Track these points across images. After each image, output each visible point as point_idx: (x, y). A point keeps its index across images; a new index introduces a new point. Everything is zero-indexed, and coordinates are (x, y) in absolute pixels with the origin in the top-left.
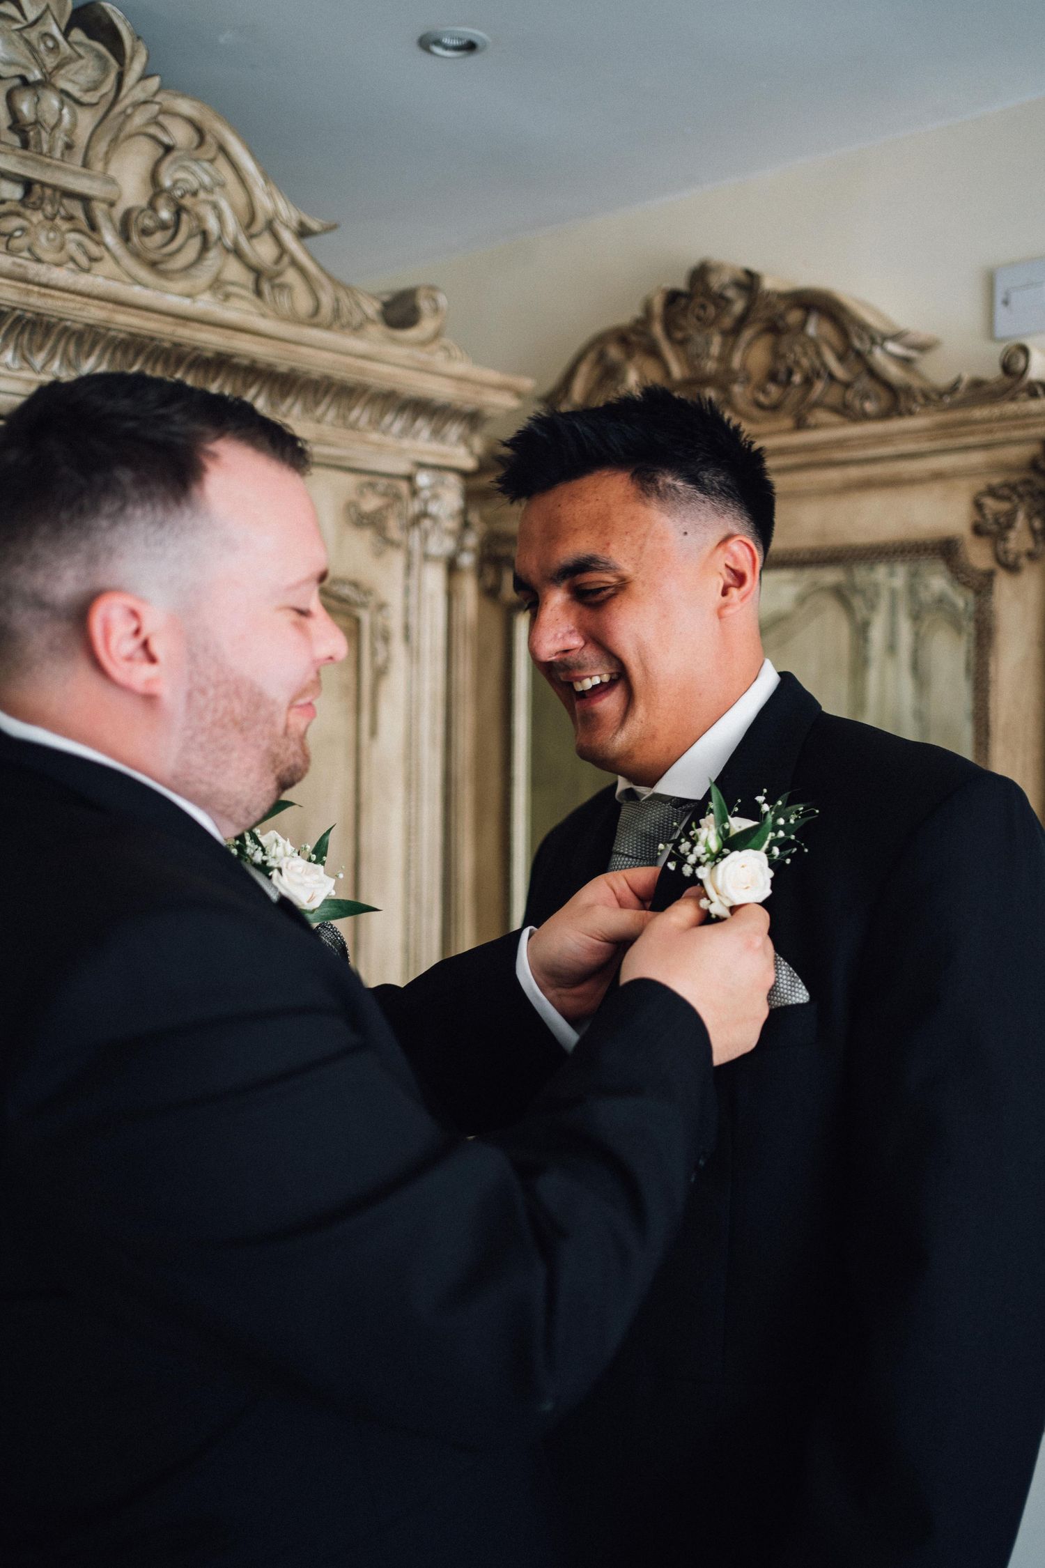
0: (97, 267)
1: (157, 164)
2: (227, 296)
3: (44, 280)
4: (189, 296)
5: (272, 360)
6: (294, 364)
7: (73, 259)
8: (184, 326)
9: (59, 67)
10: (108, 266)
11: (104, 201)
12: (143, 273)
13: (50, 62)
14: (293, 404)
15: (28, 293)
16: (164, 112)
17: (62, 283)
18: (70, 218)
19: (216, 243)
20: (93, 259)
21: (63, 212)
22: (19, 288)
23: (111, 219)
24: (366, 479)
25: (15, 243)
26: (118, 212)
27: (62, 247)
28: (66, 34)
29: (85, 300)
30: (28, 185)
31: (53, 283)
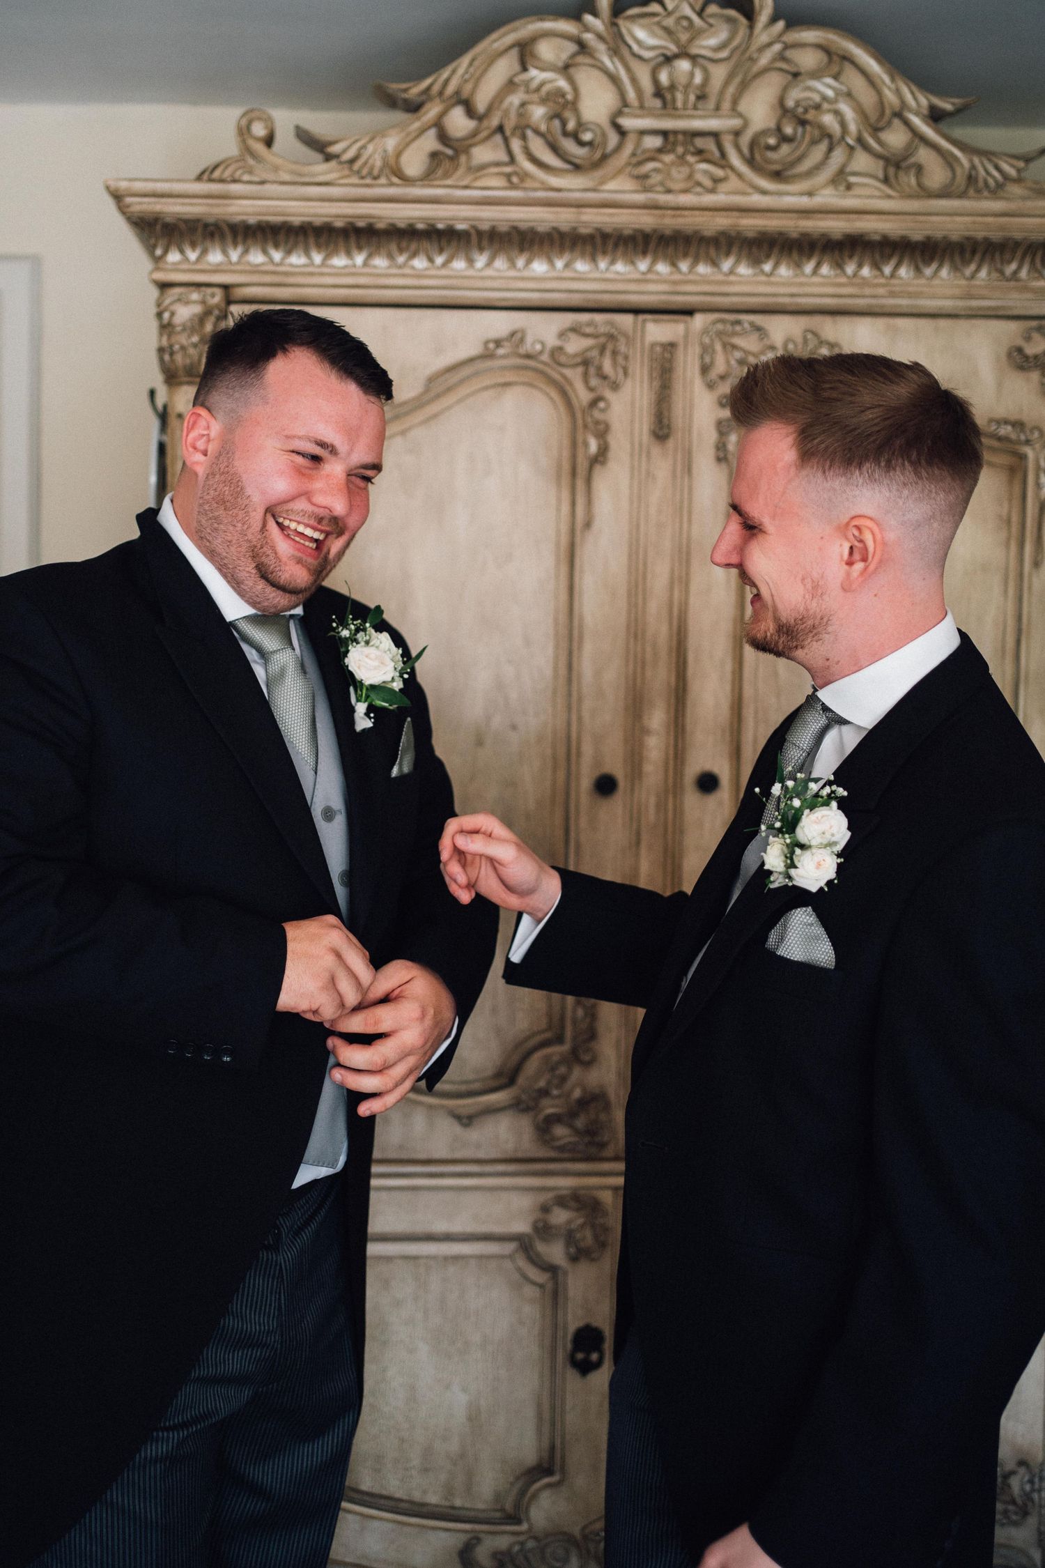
0: (723, 187)
1: (785, 89)
2: (849, 187)
3: (673, 204)
4: (810, 194)
5: (904, 233)
6: (929, 233)
7: (699, 184)
8: (808, 218)
9: (691, 40)
10: (734, 182)
11: (729, 132)
12: (764, 183)
13: (684, 37)
14: (978, 270)
15: (663, 216)
16: (787, 47)
17: (688, 204)
18: (699, 152)
19: (839, 143)
20: (716, 181)
21: (692, 149)
22: (653, 214)
23: (738, 147)
24: (1034, 323)
25: (652, 181)
26: (745, 140)
27: (690, 177)
28: (700, 13)
29: (711, 213)
30: (665, 134)
31: (681, 205)
